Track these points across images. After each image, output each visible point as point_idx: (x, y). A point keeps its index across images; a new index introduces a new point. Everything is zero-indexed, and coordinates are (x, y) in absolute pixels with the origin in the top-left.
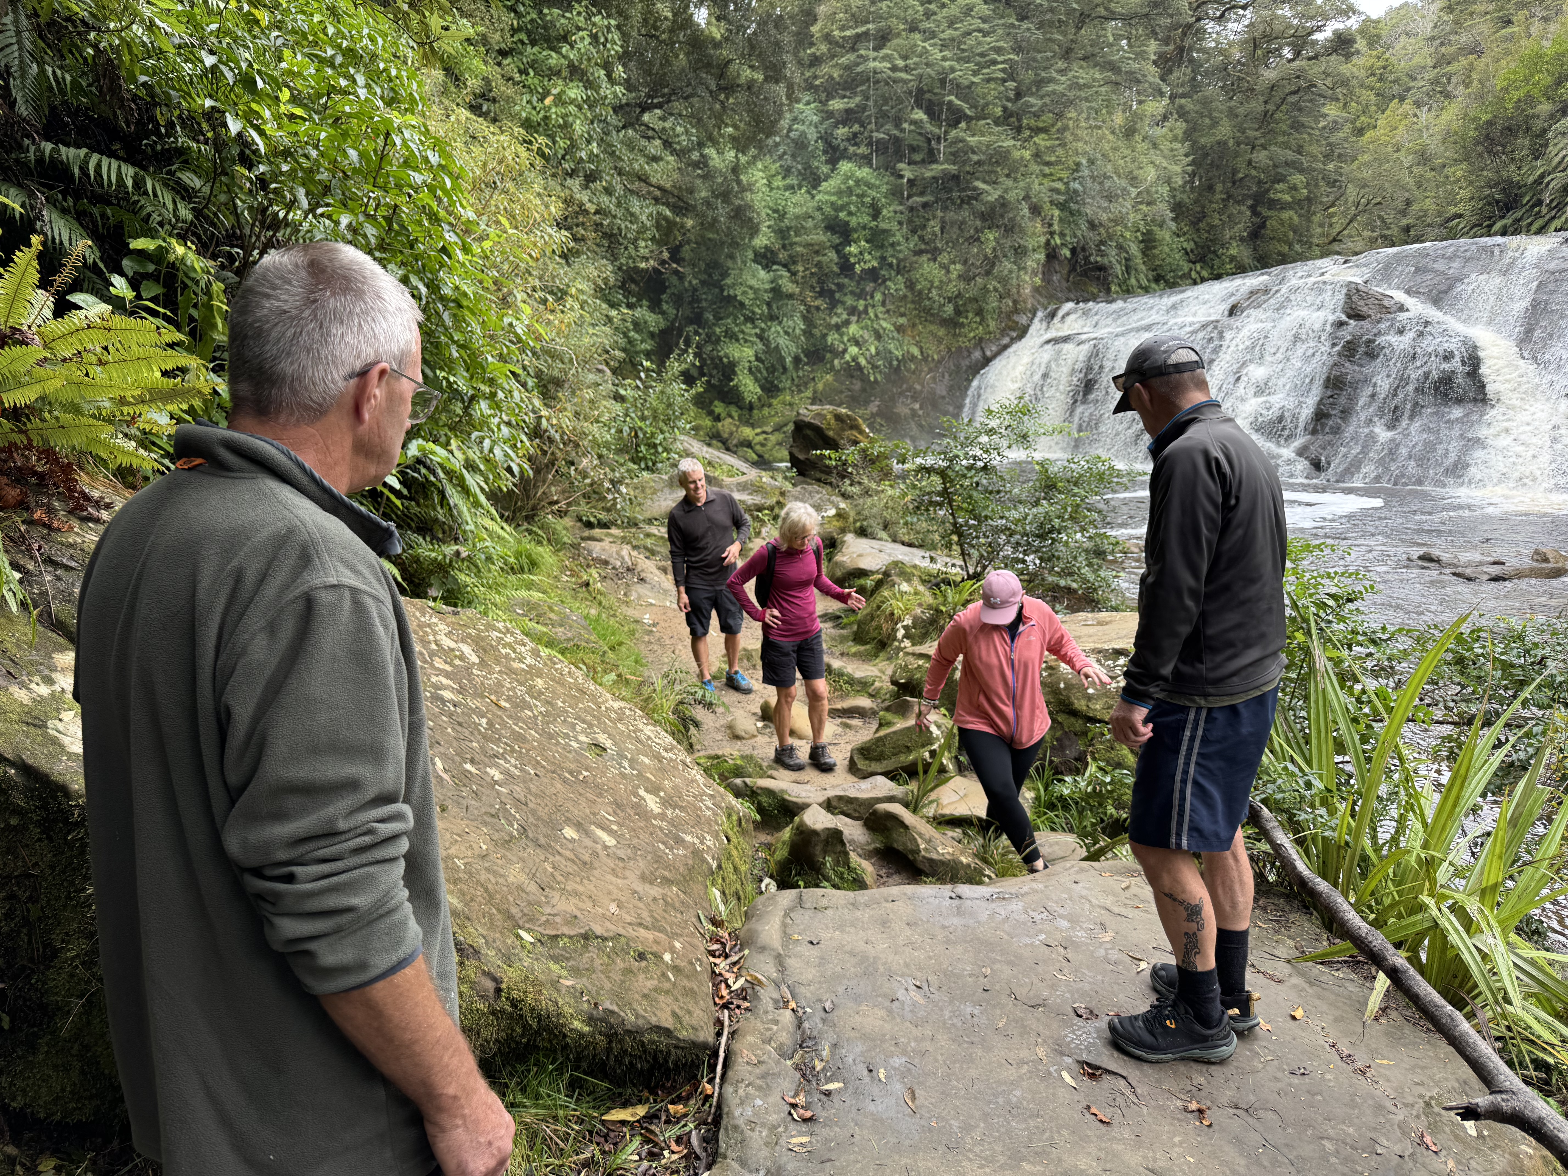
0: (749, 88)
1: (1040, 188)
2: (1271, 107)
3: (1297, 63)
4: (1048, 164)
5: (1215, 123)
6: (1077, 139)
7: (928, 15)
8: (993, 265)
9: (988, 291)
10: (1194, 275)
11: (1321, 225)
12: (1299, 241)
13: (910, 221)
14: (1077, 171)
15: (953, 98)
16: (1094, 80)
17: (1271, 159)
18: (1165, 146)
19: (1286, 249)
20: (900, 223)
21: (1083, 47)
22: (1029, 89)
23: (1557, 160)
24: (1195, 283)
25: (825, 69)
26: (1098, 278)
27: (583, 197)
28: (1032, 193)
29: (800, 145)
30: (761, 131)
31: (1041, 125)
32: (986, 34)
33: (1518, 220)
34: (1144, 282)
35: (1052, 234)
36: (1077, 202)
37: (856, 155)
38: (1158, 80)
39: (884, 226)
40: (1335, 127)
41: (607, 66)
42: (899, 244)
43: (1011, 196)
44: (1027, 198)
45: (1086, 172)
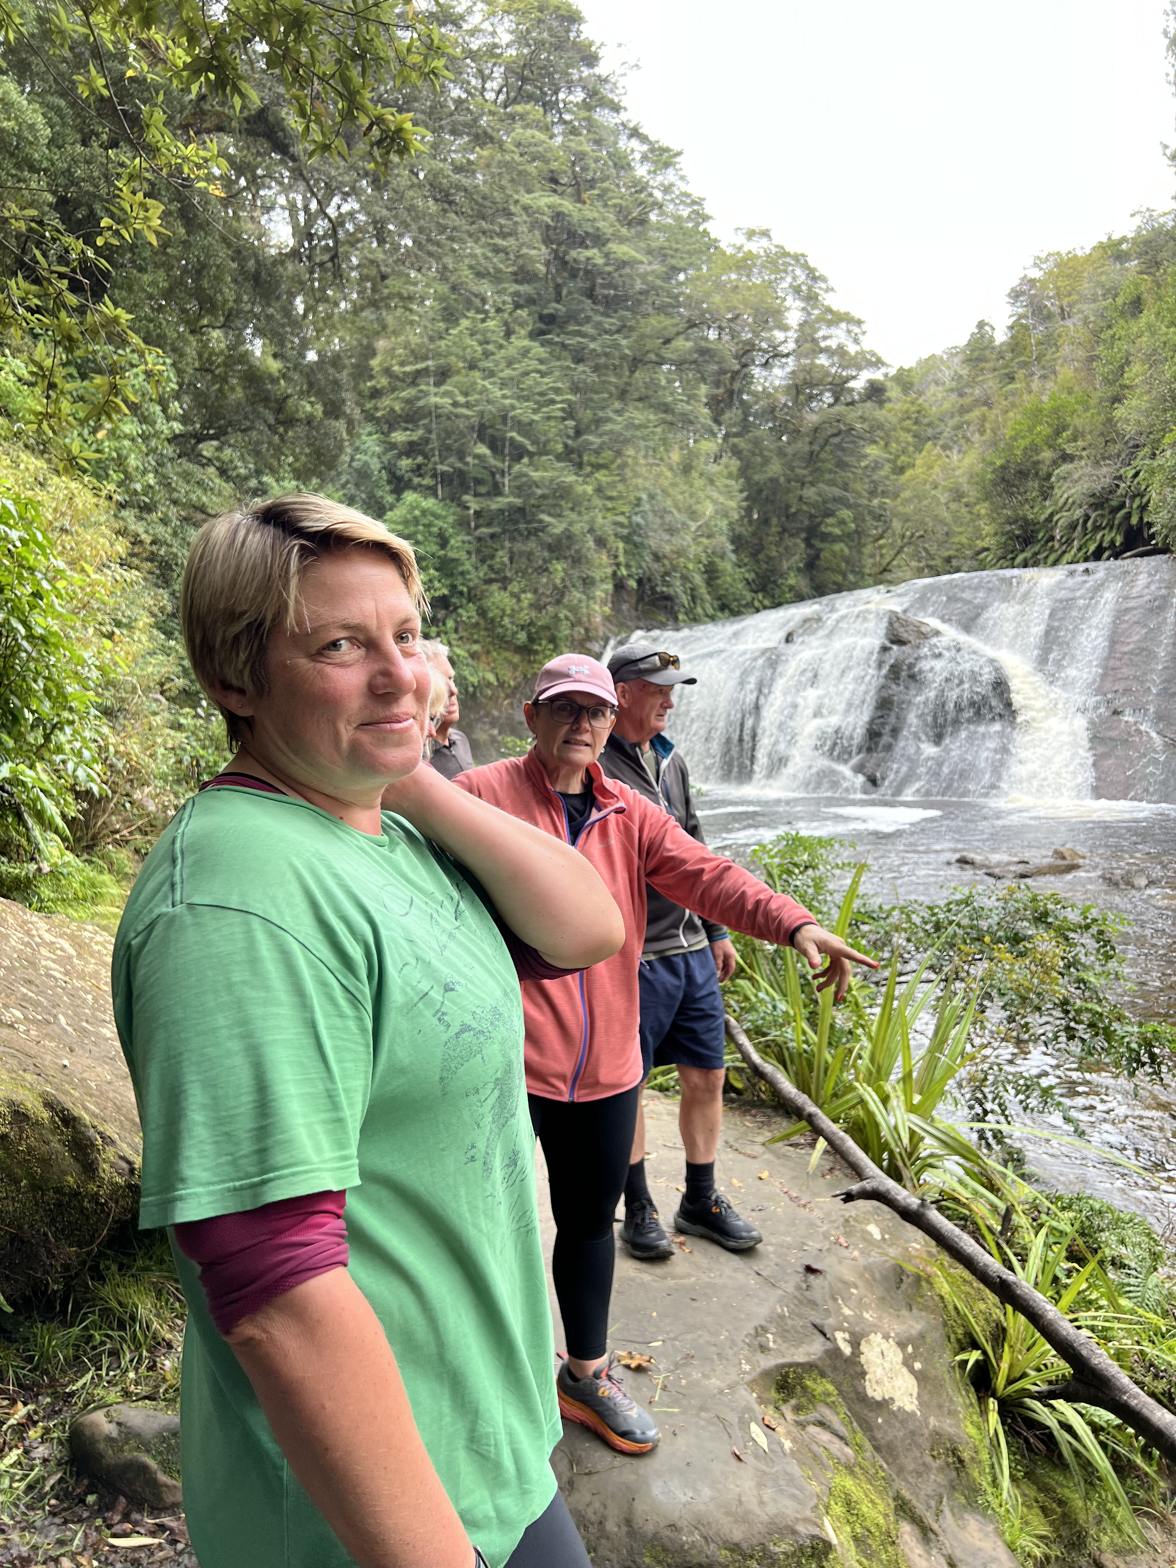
0: (309, 423)
1: (603, 522)
2: (816, 448)
3: (838, 408)
4: (610, 498)
5: (766, 461)
6: (637, 475)
7: (487, 354)
8: (563, 594)
9: (559, 620)
10: (756, 604)
11: (872, 556)
12: (852, 571)
13: (478, 551)
14: (638, 505)
15: (514, 434)
16: (649, 421)
17: (820, 495)
18: (721, 482)
19: (839, 579)
20: (469, 553)
21: (637, 389)
22: (588, 427)
23: (1062, 501)
24: (758, 611)
25: (386, 402)
26: (666, 607)
27: (139, 528)
28: (596, 526)
29: (363, 474)
30: (323, 463)
31: (601, 461)
32: (543, 375)
33: (1036, 554)
34: (710, 611)
35: (618, 565)
36: (640, 535)
37: (420, 485)
38: (709, 422)
39: (452, 555)
40: (876, 466)
41: (163, 403)
42: (468, 573)
43: (576, 529)
44: (591, 531)
45: (646, 507)
